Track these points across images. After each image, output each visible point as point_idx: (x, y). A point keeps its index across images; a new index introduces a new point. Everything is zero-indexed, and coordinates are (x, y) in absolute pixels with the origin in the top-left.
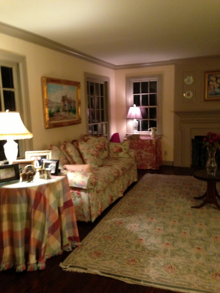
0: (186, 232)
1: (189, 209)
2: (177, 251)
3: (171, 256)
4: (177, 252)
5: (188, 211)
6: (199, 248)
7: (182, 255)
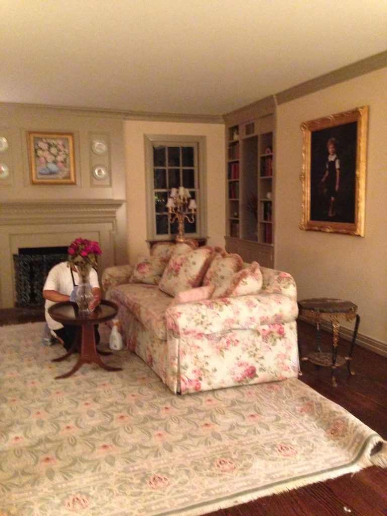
0: (68, 425)
1: (52, 383)
2: (70, 465)
3: (66, 479)
4: (72, 468)
5: (54, 386)
6: (105, 447)
7: (85, 470)
